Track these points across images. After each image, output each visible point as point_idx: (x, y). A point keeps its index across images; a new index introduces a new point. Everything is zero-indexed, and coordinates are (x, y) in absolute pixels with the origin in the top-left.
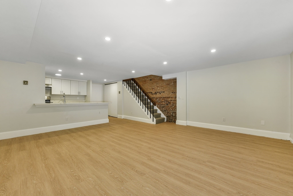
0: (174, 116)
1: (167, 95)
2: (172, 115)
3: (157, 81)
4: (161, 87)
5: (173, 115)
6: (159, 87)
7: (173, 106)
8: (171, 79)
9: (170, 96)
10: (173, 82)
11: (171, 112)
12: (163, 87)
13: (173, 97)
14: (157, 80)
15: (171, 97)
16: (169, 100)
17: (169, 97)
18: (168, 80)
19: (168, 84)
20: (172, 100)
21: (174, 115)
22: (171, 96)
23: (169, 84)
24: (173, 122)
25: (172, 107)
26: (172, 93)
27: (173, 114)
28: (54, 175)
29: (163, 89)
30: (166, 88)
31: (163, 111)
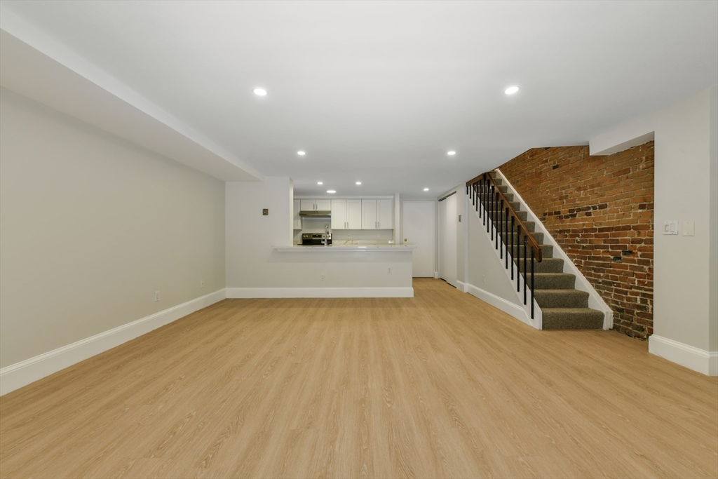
1: (618, 217)
3: (577, 169)
4: (592, 186)
6: (585, 189)
9: (629, 221)
11: (637, 294)
12: (599, 185)
15: (634, 228)
16: (628, 241)
17: (628, 228)
19: (620, 172)
20: (640, 241)
22: (633, 221)
23: (628, 171)
26: (640, 207)
29: (601, 196)
30: (611, 189)
31: (600, 283)
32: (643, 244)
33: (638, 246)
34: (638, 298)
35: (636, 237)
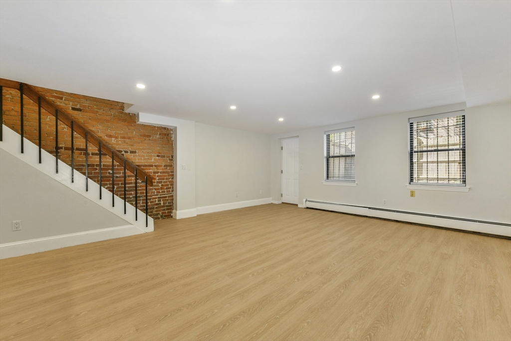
0: (162, 204)
1: (145, 159)
2: (157, 204)
3: (107, 121)
4: (124, 138)
5: (160, 204)
6: (116, 138)
7: (160, 185)
8: (155, 127)
9: (152, 162)
10: (160, 134)
11: (156, 198)
12: (129, 138)
13: (161, 166)
14: (108, 118)
15: (155, 166)
16: (151, 172)
17: (152, 166)
18: (144, 126)
19: (145, 136)
20: (158, 173)
21: (162, 202)
22: (154, 162)
23: (150, 136)
24: (159, 218)
25: (158, 186)
26: (158, 156)
27: (159, 201)
28: (428, 298)
29: (132, 146)
30: (139, 143)
31: (131, 198)
32: (159, 174)
33: (157, 175)
34: (157, 200)
35: (156, 170)
